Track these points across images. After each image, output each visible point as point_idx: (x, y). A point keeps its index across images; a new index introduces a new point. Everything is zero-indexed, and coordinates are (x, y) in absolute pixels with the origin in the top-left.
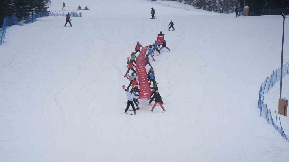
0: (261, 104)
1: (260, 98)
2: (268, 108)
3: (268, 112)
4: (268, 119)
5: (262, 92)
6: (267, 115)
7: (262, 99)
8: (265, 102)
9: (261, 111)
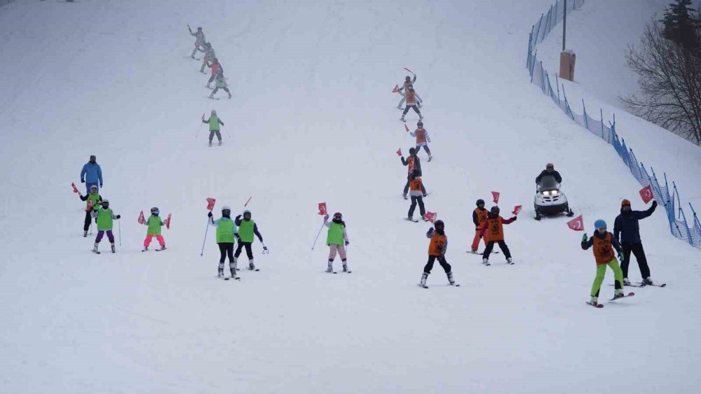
0: (532, 61)
1: (530, 52)
2: (544, 68)
3: (543, 75)
4: (543, 88)
5: (533, 42)
6: (543, 81)
7: (533, 53)
8: (539, 59)
9: (531, 74)
